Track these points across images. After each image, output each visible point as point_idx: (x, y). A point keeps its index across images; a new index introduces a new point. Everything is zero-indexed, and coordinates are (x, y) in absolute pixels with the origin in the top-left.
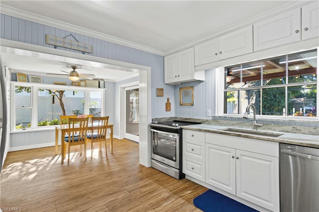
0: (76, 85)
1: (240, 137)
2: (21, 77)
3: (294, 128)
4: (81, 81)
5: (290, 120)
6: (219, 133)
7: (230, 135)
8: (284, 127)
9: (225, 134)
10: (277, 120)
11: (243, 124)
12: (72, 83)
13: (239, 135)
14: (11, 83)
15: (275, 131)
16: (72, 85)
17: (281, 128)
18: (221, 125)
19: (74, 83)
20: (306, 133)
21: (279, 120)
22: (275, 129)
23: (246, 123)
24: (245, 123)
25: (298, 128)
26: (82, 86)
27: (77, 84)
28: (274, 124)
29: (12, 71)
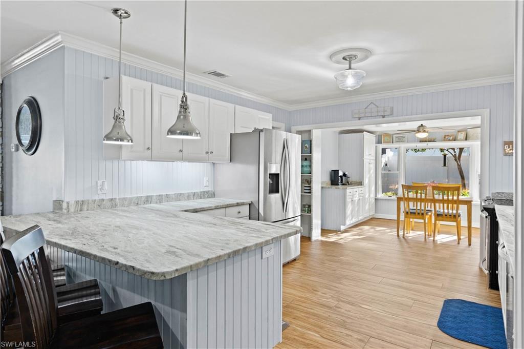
0: (449, 140)
2: (386, 138)
4: (459, 132)
12: (445, 138)
14: (376, 147)
16: (444, 141)
19: (447, 137)
26: (461, 140)
27: (451, 138)
29: (378, 134)
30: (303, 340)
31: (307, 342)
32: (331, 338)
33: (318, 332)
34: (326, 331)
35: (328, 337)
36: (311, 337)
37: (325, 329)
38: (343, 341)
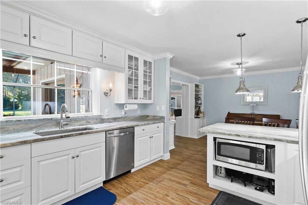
1: (82, 134)
3: (87, 121)
5: (85, 116)
6: (58, 138)
7: (72, 136)
8: (81, 122)
9: (67, 137)
10: (77, 117)
11: (44, 126)
13: (81, 133)
15: (75, 126)
17: (79, 123)
18: (9, 133)
20: (93, 123)
21: (78, 117)
22: (75, 125)
23: (49, 124)
24: (47, 124)
25: (89, 121)
28: (74, 121)
30: (199, 197)
31: (196, 196)
32: (183, 197)
33: (191, 201)
34: (186, 202)
35: (185, 198)
36: (194, 198)
37: (186, 203)
38: (177, 196)
